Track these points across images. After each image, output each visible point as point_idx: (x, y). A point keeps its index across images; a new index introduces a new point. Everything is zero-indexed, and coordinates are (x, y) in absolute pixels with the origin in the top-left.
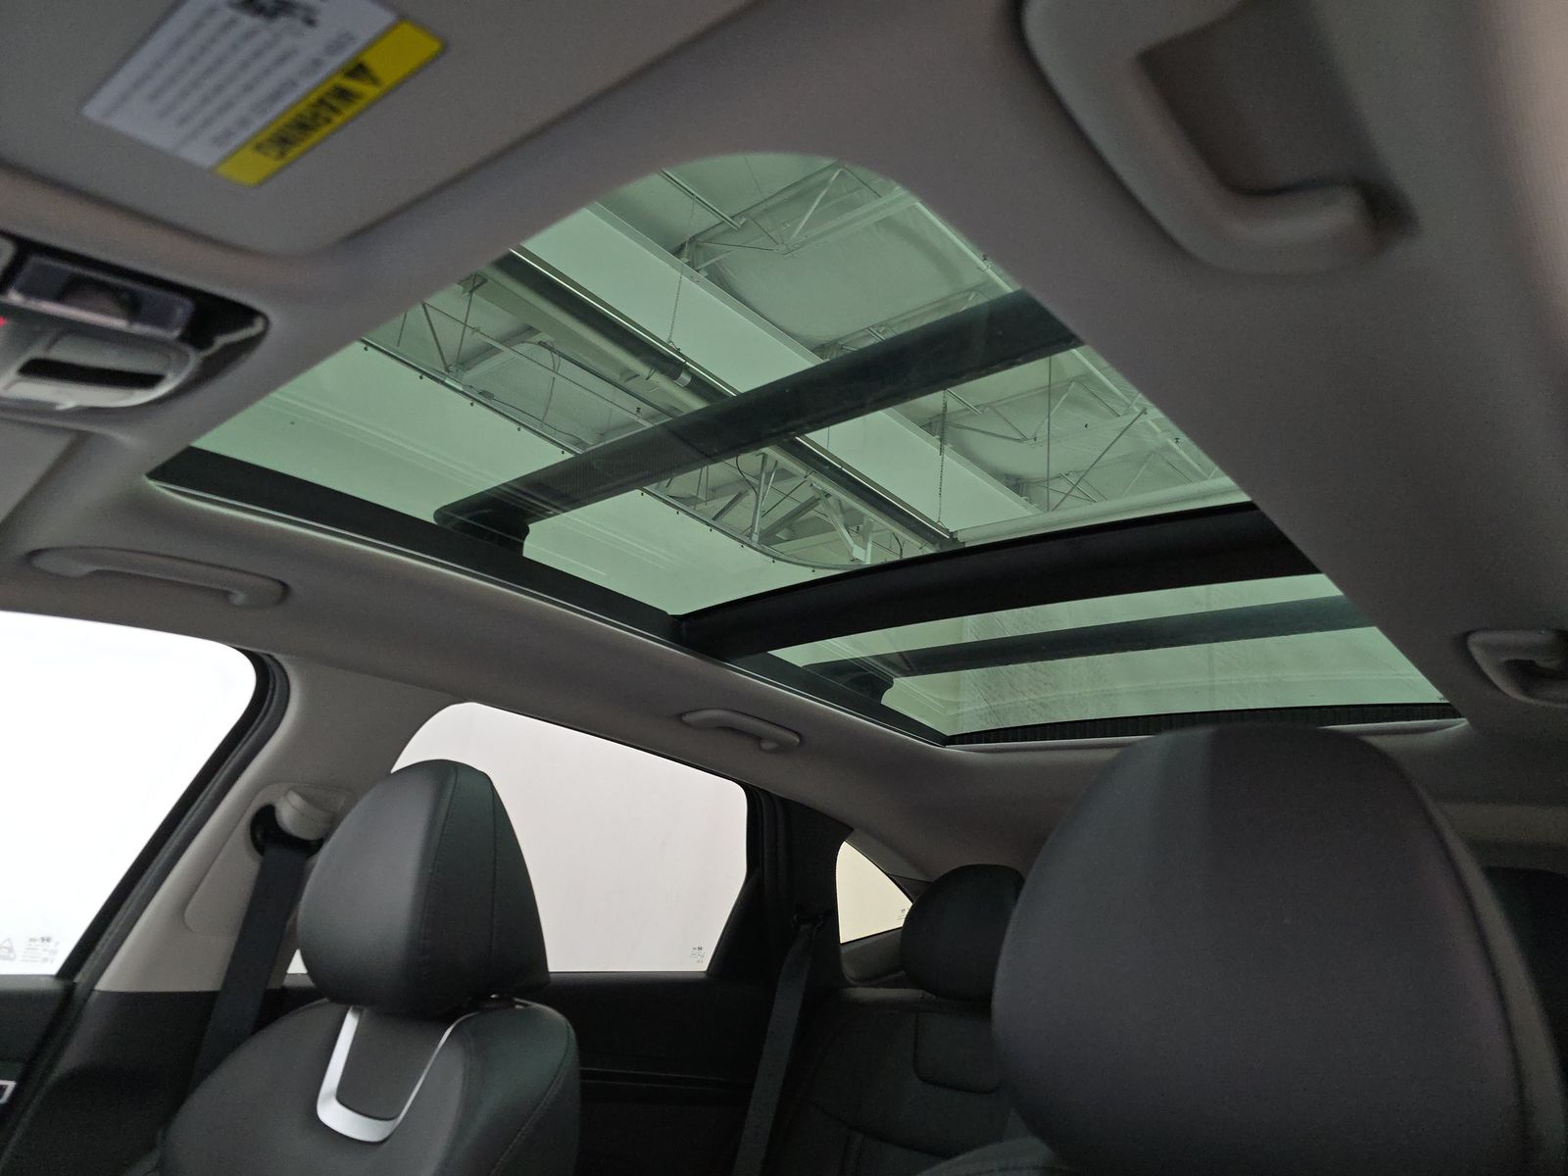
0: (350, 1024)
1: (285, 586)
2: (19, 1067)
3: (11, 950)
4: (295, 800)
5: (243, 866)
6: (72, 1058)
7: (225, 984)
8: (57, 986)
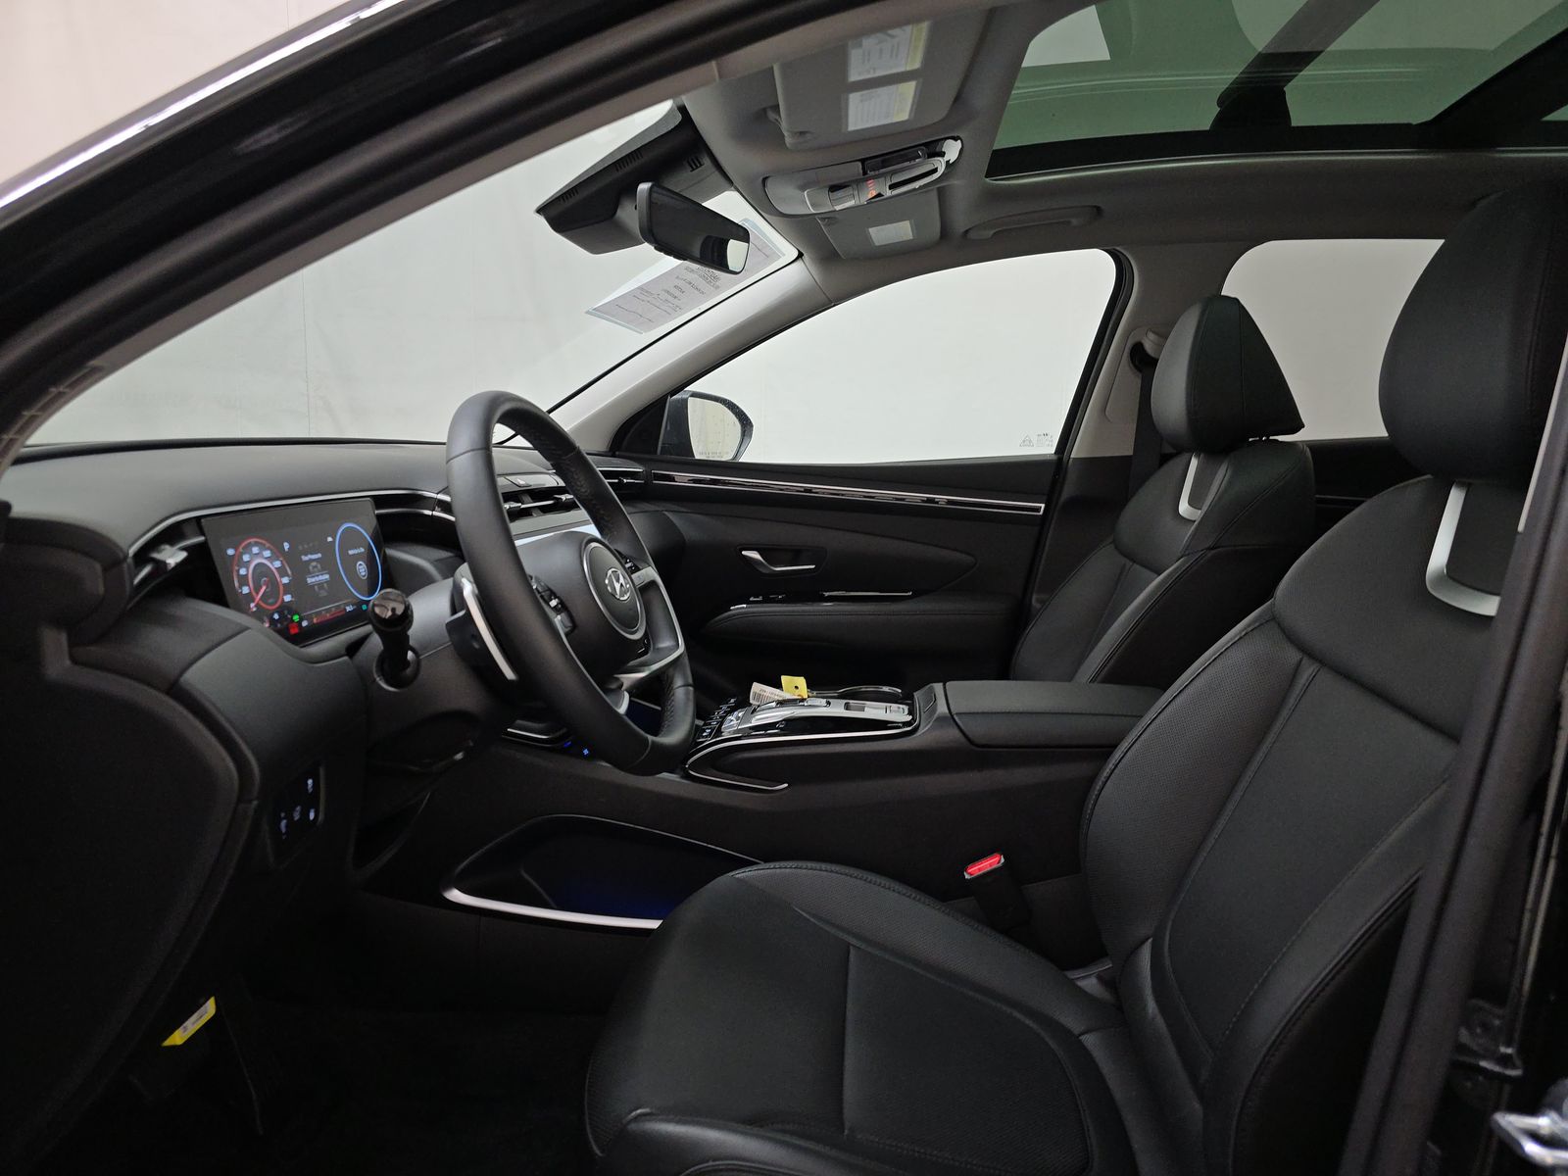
0: (1194, 463)
1: (1098, 209)
2: (1045, 497)
3: (1030, 441)
4: (1151, 336)
5: (1132, 381)
6: (1068, 491)
7: (1135, 451)
8: (1055, 457)
